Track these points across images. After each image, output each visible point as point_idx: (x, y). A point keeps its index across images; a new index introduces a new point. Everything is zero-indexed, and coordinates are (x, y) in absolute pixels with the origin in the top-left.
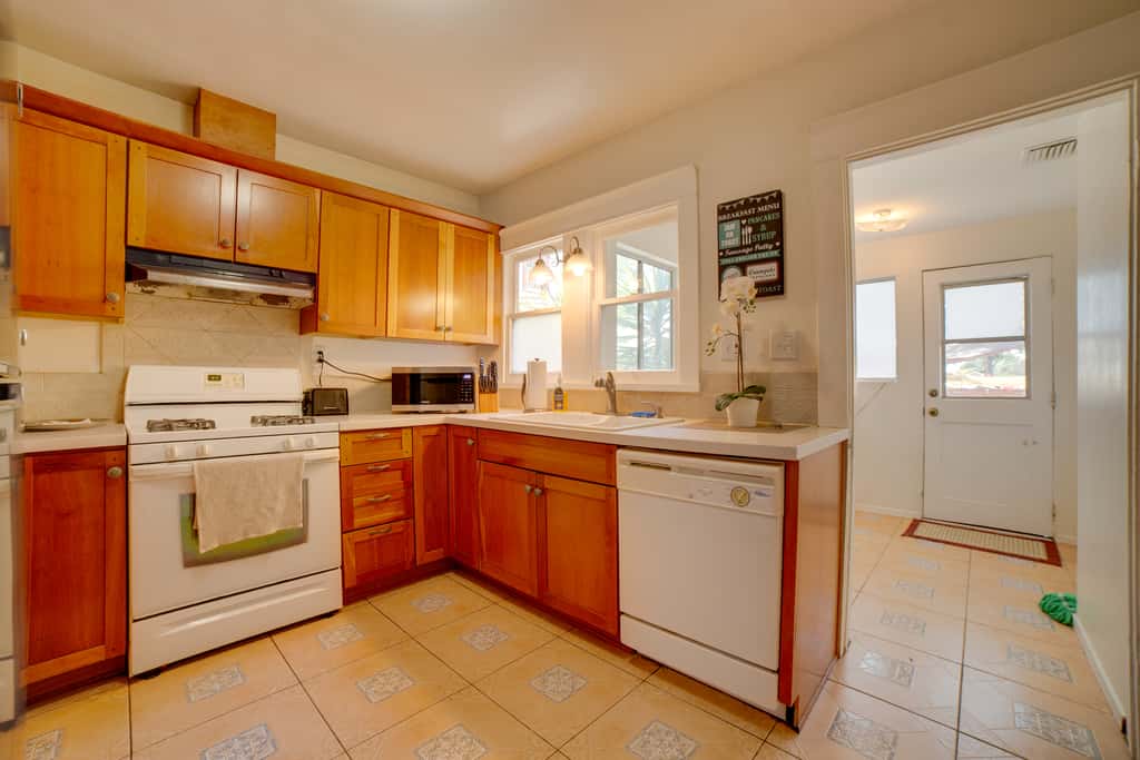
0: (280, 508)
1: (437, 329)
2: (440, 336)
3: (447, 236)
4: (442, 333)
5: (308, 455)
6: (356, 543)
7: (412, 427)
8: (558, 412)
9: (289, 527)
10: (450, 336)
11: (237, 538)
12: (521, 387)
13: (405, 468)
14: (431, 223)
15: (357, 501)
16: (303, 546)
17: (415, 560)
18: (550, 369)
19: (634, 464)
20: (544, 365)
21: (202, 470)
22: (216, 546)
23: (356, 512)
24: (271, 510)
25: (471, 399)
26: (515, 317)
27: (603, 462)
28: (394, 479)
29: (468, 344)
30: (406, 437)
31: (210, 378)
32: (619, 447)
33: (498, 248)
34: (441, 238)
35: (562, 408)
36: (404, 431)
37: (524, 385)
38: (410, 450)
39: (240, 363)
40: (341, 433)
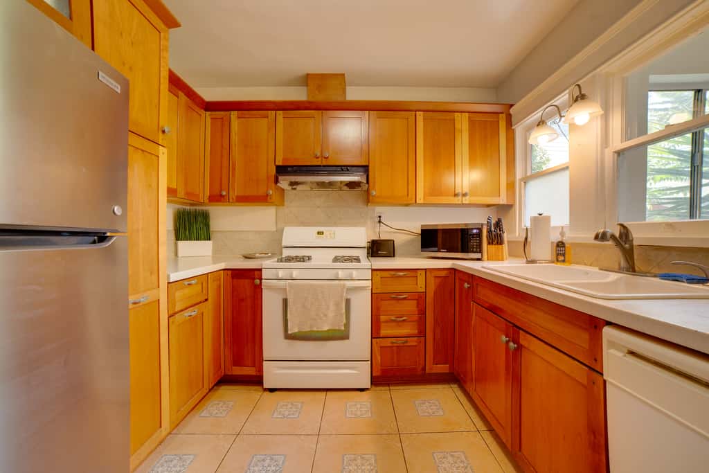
0: (331, 314)
1: (456, 195)
2: (457, 200)
3: (462, 123)
4: (460, 198)
5: (349, 284)
6: (381, 347)
7: (426, 269)
8: (559, 265)
9: (337, 328)
10: (466, 200)
11: (306, 329)
12: (524, 239)
13: (420, 298)
14: (448, 116)
15: (383, 318)
16: (346, 341)
17: (424, 369)
18: (554, 223)
19: (632, 353)
20: (548, 219)
21: (291, 286)
22: (296, 331)
23: (383, 325)
24: (325, 315)
25: (479, 249)
26: (526, 180)
27: (585, 336)
28: (411, 306)
29: (488, 206)
30: (421, 277)
31: (318, 233)
32: (609, 323)
33: (509, 123)
34: (458, 126)
35: (564, 261)
36: (419, 272)
37: (526, 239)
38: (423, 286)
39: (335, 224)
40: (373, 270)
